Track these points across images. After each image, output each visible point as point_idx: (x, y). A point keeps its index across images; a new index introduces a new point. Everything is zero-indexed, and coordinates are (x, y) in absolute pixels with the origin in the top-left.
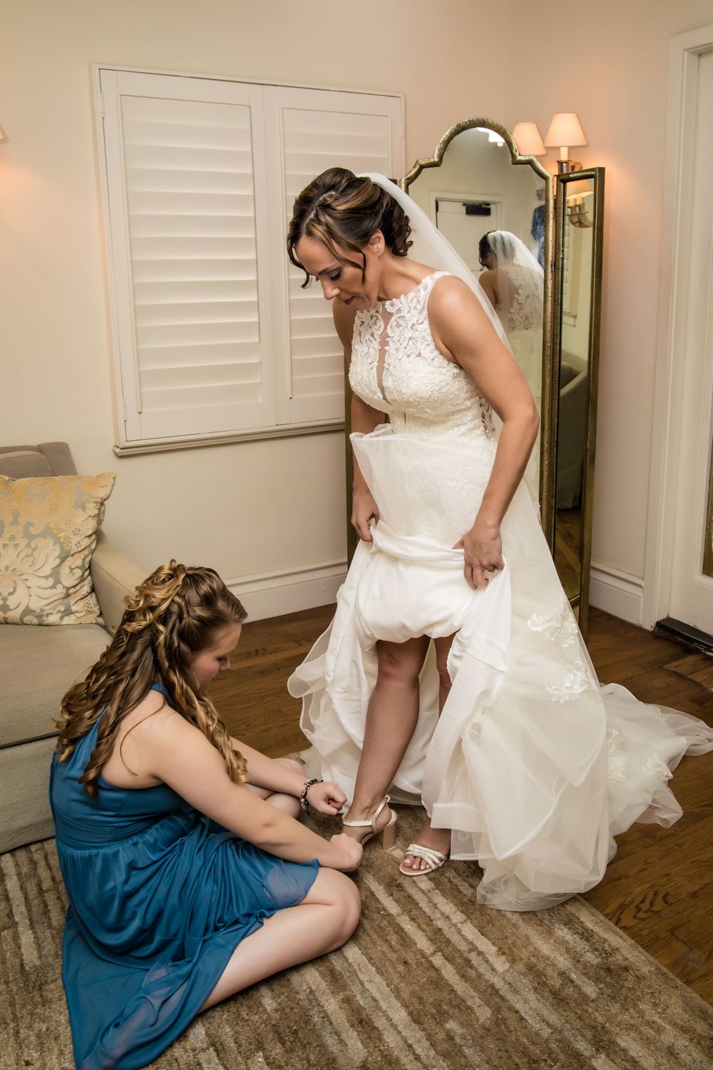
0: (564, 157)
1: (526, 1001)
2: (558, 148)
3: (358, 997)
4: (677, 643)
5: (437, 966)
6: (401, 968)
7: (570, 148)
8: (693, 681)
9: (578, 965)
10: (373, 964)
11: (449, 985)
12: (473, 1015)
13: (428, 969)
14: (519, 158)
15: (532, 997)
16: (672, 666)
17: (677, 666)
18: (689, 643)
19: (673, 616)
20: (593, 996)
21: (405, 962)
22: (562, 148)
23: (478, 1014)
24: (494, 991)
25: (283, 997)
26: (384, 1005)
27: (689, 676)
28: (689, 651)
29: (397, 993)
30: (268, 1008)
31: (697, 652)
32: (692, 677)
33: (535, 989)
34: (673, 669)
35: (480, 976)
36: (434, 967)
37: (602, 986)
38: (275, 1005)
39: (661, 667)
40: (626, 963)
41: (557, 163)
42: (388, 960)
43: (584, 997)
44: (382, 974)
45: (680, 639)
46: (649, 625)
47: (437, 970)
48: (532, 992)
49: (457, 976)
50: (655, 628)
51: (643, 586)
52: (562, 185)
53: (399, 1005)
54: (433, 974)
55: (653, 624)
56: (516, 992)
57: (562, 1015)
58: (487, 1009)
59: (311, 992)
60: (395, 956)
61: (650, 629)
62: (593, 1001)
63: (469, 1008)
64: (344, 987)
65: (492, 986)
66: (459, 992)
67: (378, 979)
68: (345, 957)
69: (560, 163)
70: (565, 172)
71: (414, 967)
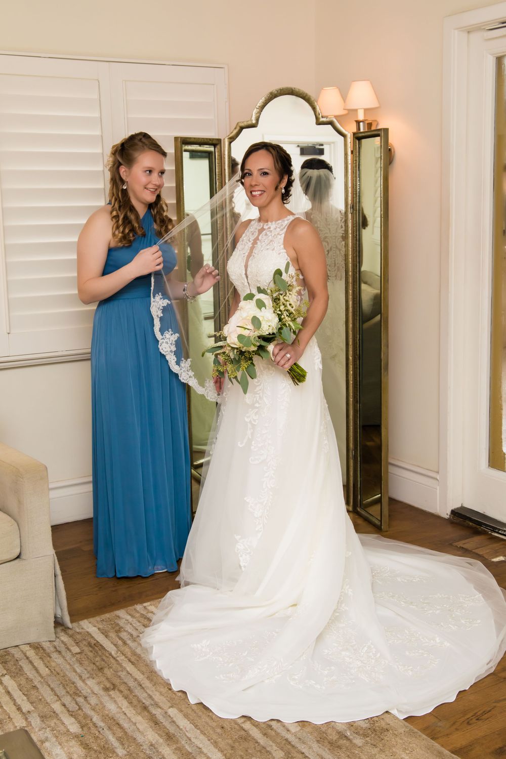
0: (361, 117)
1: (310, 748)
2: (356, 110)
3: (187, 747)
4: (469, 527)
5: (246, 729)
6: (219, 730)
7: (366, 110)
8: (477, 554)
9: (352, 728)
10: (198, 729)
11: (255, 739)
12: (270, 756)
13: (239, 730)
14: (322, 120)
15: (315, 746)
16: (460, 544)
17: (464, 544)
18: (478, 527)
19: (466, 505)
20: (360, 744)
21: (222, 728)
22: (359, 110)
23: (274, 755)
24: (288, 742)
25: (130, 748)
26: (205, 750)
27: (474, 551)
28: (477, 533)
29: (215, 744)
30: (120, 754)
31: (485, 533)
32: (476, 551)
33: (318, 741)
34: (462, 546)
35: (277, 734)
36: (244, 730)
37: (367, 739)
38: (125, 752)
39: (451, 544)
40: (388, 727)
41: (355, 123)
42: (210, 726)
43: (355, 745)
44: (205, 734)
45: (471, 523)
46: (445, 513)
47: (246, 731)
48: (316, 742)
49: (261, 735)
50: (450, 516)
51: (438, 478)
52: (357, 142)
53: (217, 750)
54: (243, 733)
55: (449, 512)
56: (304, 743)
57: (336, 755)
58: (281, 752)
59: (152, 745)
60: (215, 724)
61: (447, 517)
62: (359, 747)
63: (267, 752)
64: (177, 742)
65: (286, 740)
66: (261, 743)
67: (202, 737)
68: (178, 726)
69: (358, 122)
70: (362, 130)
71: (229, 729)
